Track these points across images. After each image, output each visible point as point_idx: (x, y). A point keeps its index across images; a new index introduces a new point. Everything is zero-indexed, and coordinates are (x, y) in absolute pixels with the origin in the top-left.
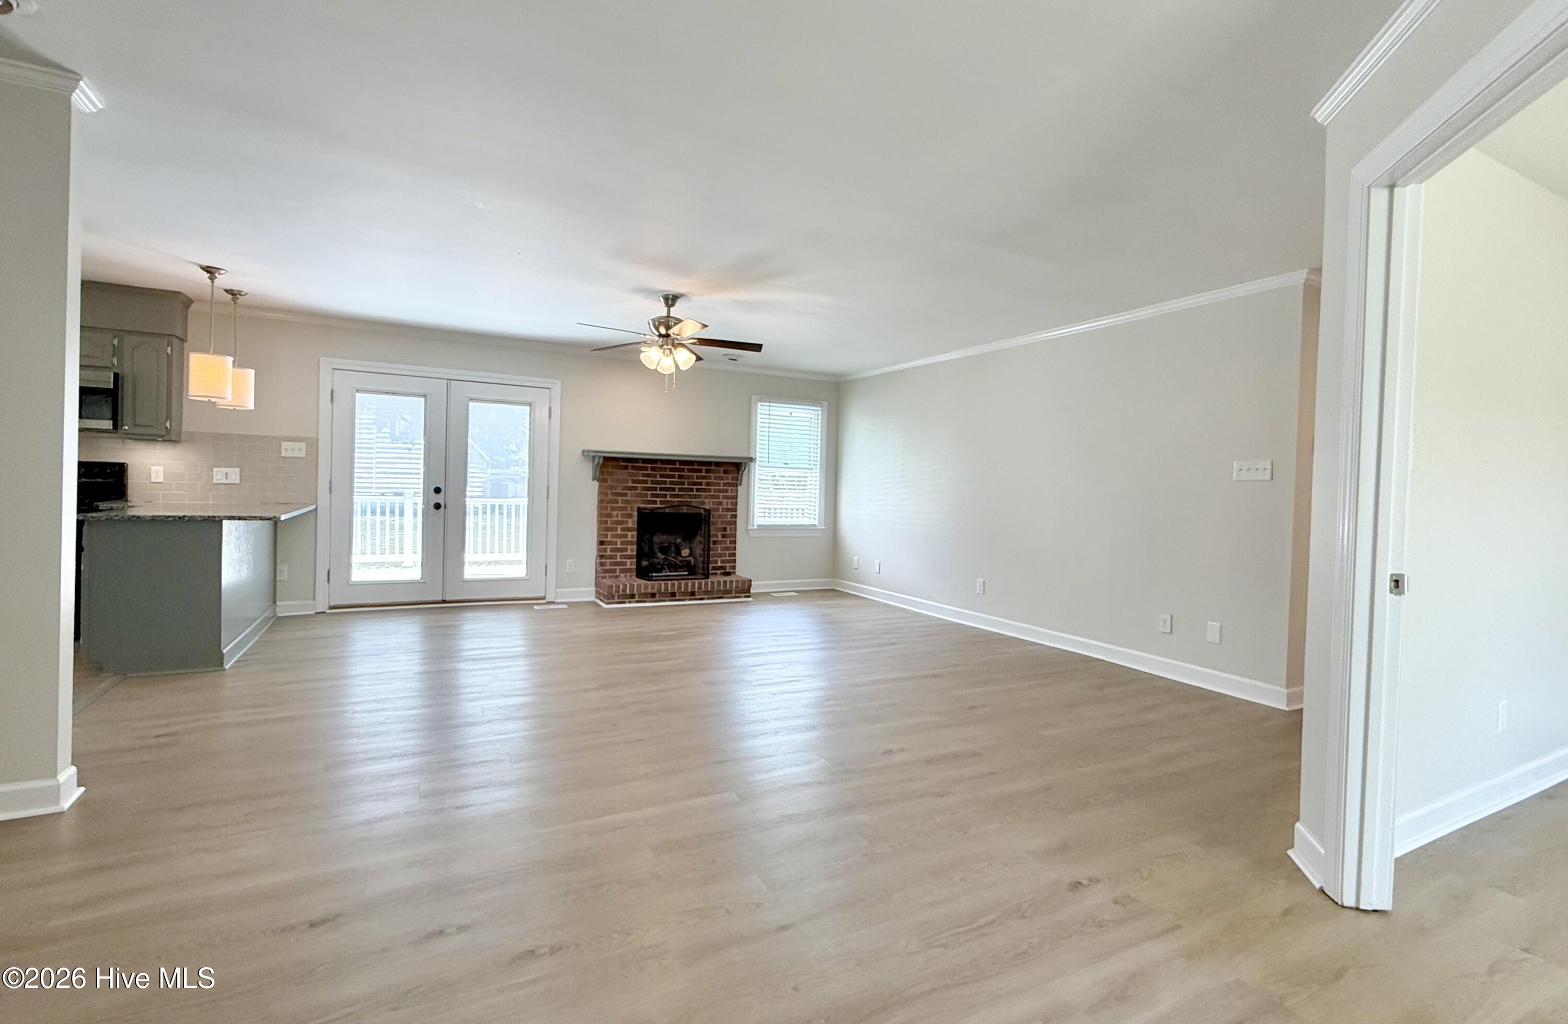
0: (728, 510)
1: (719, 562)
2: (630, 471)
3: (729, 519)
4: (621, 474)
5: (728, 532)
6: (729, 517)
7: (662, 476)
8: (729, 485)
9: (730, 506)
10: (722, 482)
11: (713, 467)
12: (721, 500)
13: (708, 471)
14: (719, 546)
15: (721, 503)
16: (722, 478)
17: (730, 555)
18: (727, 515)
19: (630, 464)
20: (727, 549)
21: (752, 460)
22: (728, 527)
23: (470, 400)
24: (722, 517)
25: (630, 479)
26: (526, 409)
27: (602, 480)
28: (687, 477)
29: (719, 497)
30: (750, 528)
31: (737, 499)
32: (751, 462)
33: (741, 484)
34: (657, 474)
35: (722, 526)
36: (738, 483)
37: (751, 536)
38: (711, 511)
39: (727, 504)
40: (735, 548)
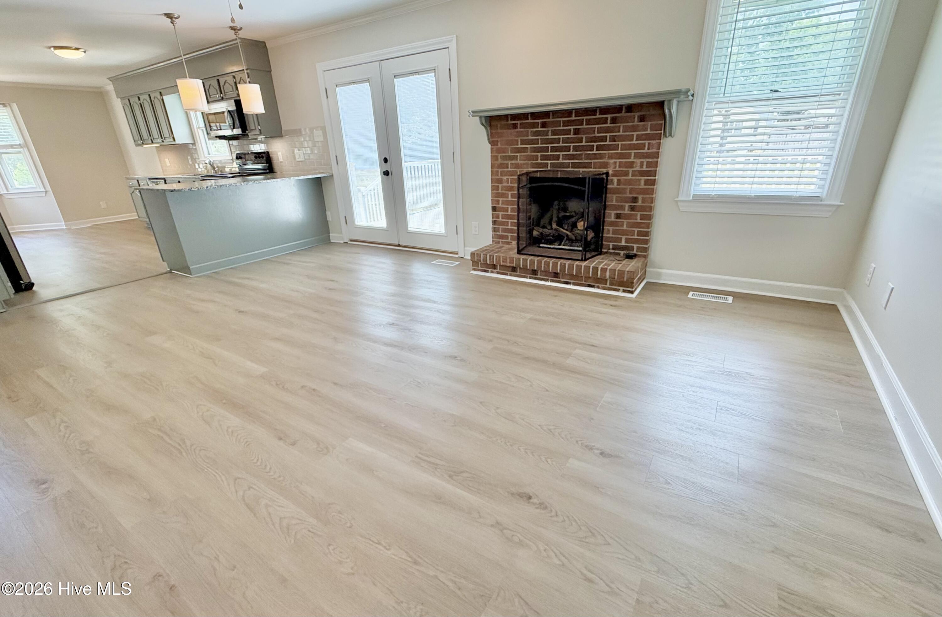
0: (642, 173)
1: (623, 241)
2: (519, 130)
3: (642, 185)
5: (640, 203)
6: (642, 182)
7: (554, 133)
8: (649, 137)
9: (645, 168)
10: (635, 134)
11: (623, 114)
12: (632, 160)
13: (614, 120)
14: (625, 222)
15: (631, 165)
16: (634, 128)
17: (639, 234)
18: (640, 180)
20: (638, 225)
22: (640, 197)
23: (395, 76)
24: (629, 182)
25: (519, 139)
26: (435, 75)
27: (493, 143)
28: (586, 132)
29: (628, 156)
30: (680, 198)
31: (658, 158)
32: (691, 98)
33: (667, 135)
34: (548, 131)
35: (631, 196)
36: (661, 133)
37: (681, 209)
38: (614, 175)
39: (642, 166)
40: (648, 226)
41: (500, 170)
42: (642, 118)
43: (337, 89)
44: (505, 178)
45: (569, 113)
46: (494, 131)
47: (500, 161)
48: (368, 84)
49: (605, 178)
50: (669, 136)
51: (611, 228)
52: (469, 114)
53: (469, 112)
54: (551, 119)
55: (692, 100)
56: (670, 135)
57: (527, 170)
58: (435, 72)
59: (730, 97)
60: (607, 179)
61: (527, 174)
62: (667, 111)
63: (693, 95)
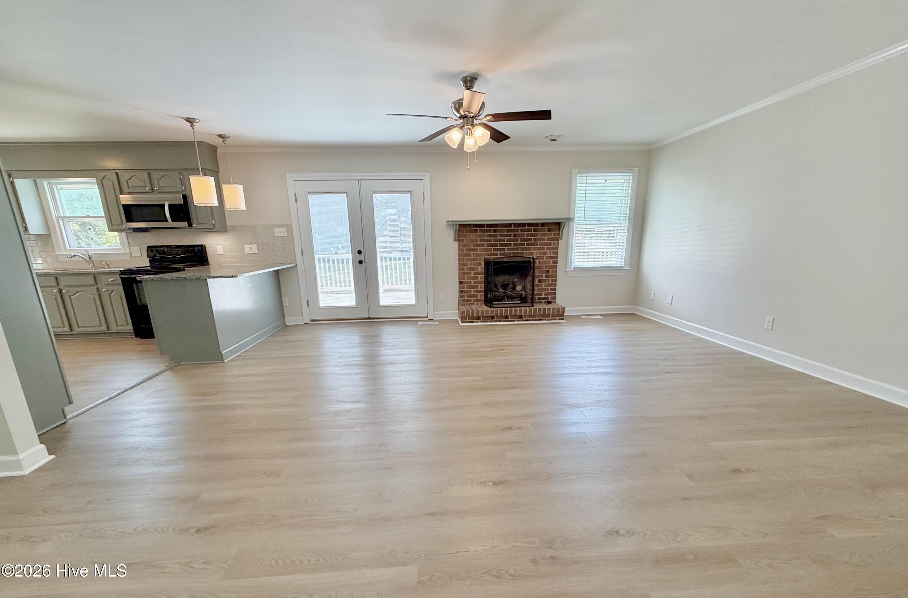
0: (551, 258)
1: (543, 294)
2: (478, 233)
3: (551, 264)
4: (473, 236)
5: (551, 273)
6: (551, 262)
7: (501, 236)
8: (552, 239)
9: (552, 255)
10: (546, 237)
11: (540, 227)
12: (545, 251)
13: (535, 230)
14: (544, 284)
16: (546, 235)
17: (551, 290)
18: (550, 261)
19: (478, 229)
20: (550, 285)
21: (569, 219)
22: (551, 270)
23: (374, 192)
24: (545, 263)
25: (479, 239)
26: (409, 195)
27: (460, 241)
28: (520, 235)
29: (544, 249)
30: (567, 270)
31: (558, 250)
34: (498, 234)
35: (546, 269)
36: (558, 238)
37: (568, 275)
38: (537, 259)
39: (550, 253)
40: (556, 285)
41: (465, 258)
42: (549, 230)
43: (310, 196)
44: (469, 262)
45: (510, 225)
46: (461, 234)
47: (465, 252)
48: (345, 195)
51: (536, 288)
54: (499, 228)
56: (562, 239)
58: (411, 193)
60: (533, 261)
62: (562, 227)
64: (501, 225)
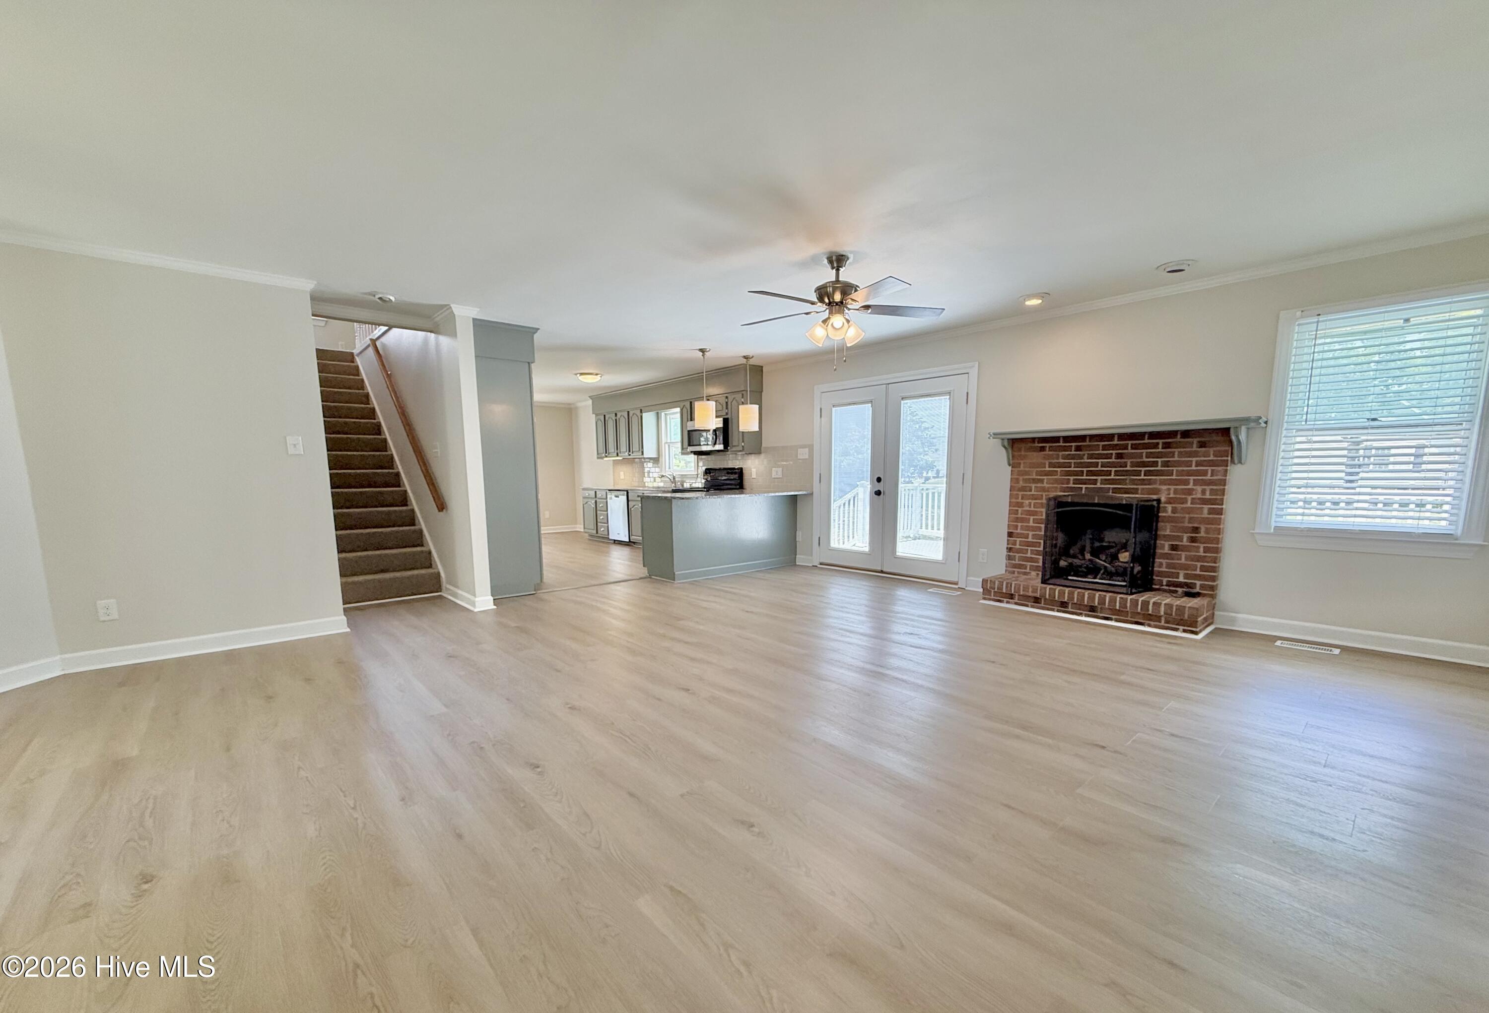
0: (1204, 501)
1: (1181, 576)
2: (1047, 452)
3: (1205, 514)
4: (1036, 457)
5: (1202, 534)
6: (1206, 511)
7: (1091, 457)
8: (1212, 463)
9: (1208, 496)
10: (1194, 460)
11: (1178, 438)
12: (1191, 486)
13: (1167, 446)
15: (1190, 492)
16: (1195, 454)
17: (1203, 568)
18: (1202, 509)
20: (1201, 559)
22: (1203, 527)
23: (902, 398)
24: (1189, 511)
25: (1047, 462)
26: (950, 398)
27: (1013, 466)
28: (1131, 456)
29: (1186, 482)
30: (1257, 531)
31: (1225, 485)
32: (1263, 425)
33: (1236, 461)
34: (1084, 455)
35: (1190, 525)
36: (1228, 460)
37: (1260, 542)
38: (1166, 503)
39: (1204, 492)
40: (1215, 560)
41: (1021, 493)
42: (1202, 445)
43: (834, 409)
44: (1027, 502)
45: (1110, 437)
46: (1016, 453)
47: (1021, 484)
48: (870, 405)
49: (1156, 505)
50: (1238, 463)
51: (1164, 561)
52: (989, 436)
53: (989, 434)
54: (1088, 443)
55: (1266, 427)
56: (1240, 462)
57: (1055, 494)
58: (950, 395)
59: (1314, 425)
60: (1159, 507)
61: (1055, 498)
62: (1233, 438)
63: (1266, 423)
64: (1092, 437)
